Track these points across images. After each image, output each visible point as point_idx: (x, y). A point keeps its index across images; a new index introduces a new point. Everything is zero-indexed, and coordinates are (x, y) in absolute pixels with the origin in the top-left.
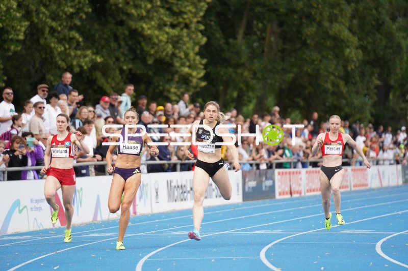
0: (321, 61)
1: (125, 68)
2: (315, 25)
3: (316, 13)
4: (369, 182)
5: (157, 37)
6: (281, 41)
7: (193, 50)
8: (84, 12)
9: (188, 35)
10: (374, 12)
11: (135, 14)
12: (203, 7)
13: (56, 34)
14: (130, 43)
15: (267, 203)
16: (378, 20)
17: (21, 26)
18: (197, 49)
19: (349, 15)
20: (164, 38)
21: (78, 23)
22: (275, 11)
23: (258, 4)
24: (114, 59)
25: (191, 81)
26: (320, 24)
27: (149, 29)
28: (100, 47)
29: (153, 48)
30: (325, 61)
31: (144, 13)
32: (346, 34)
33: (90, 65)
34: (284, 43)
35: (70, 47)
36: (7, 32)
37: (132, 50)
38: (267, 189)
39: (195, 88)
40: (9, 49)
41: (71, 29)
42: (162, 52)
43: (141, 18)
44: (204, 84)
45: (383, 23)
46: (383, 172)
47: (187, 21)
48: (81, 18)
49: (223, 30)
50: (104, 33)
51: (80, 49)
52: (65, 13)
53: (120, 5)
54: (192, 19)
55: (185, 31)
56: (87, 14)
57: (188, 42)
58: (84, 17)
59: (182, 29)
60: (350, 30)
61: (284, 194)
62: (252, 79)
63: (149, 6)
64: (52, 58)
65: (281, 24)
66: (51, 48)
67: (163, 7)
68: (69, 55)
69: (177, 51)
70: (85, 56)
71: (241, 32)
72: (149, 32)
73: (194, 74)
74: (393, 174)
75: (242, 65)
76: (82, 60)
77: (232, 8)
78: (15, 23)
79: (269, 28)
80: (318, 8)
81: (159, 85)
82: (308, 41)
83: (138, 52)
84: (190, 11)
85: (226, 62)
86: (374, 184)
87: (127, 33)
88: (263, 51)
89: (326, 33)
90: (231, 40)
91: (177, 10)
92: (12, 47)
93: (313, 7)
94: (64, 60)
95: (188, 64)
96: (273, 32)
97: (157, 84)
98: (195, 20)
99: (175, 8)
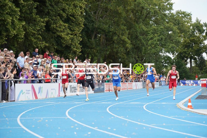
0: (119, 48)
1: (55, 47)
2: (117, 36)
3: (117, 32)
4: (133, 87)
5: (66, 38)
6: (106, 41)
7: (78, 43)
8: (43, 29)
9: (76, 38)
10: (136, 33)
11: (60, 30)
12: (81, 29)
13: (33, 36)
14: (56, 40)
15: (102, 94)
16: (137, 35)
17: (23, 33)
18: (79, 42)
19: (127, 34)
20: (68, 38)
21: (41, 33)
22: (104, 31)
23: (99, 29)
24: (52, 44)
25: (76, 53)
26: (119, 36)
27: (63, 35)
28: (47, 41)
29: (65, 41)
30: (120, 48)
31: (62, 30)
32: (127, 40)
33: (44, 47)
34: (107, 41)
35: (38, 41)
36: (18, 35)
37: (57, 42)
38: (102, 89)
39: (78, 55)
40: (18, 41)
41: (38, 35)
42: (68, 43)
43: (61, 32)
44: (81, 54)
45: (138, 36)
46: (137, 84)
47: (76, 33)
48: (42, 31)
49: (87, 36)
50: (49, 36)
51: (41, 41)
52: (37, 29)
53: (55, 27)
54: (77, 32)
55: (75, 36)
56: (44, 30)
57: (76, 40)
58: (43, 31)
59: (74, 36)
60: (128, 38)
61: (107, 91)
62: (96, 53)
63: (64, 28)
64: (32, 44)
65: (106, 36)
66: (32, 41)
67: (68, 28)
68: (38, 43)
69: (72, 43)
70: (43, 44)
71: (93, 37)
72: (64, 36)
73: (78, 50)
74: (140, 85)
75: (94, 48)
76: (41, 45)
77: (90, 30)
78: (21, 33)
79: (102, 37)
80: (118, 31)
81: (66, 54)
82: (115, 41)
83: (59, 43)
84: (77, 30)
85: (88, 47)
86: (134, 88)
87: (56, 36)
88: (100, 44)
89: (121, 39)
90: (90, 40)
91: (73, 30)
92: (20, 40)
93: (117, 30)
94: (36, 45)
95: (76, 47)
96: (103, 38)
97: (65, 54)
98: (79, 33)
99: (72, 29)
